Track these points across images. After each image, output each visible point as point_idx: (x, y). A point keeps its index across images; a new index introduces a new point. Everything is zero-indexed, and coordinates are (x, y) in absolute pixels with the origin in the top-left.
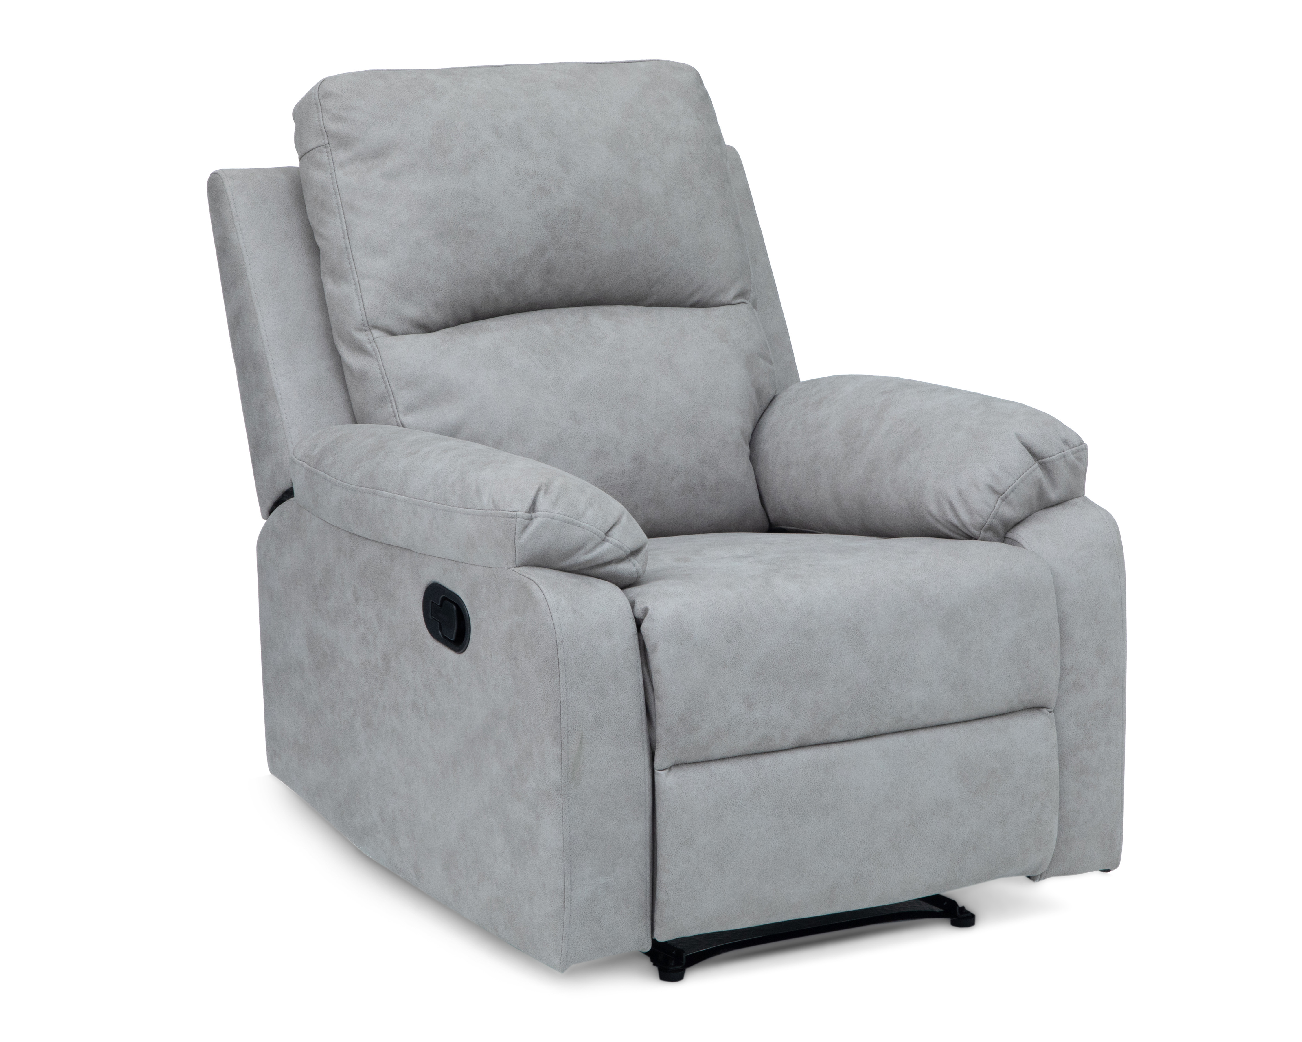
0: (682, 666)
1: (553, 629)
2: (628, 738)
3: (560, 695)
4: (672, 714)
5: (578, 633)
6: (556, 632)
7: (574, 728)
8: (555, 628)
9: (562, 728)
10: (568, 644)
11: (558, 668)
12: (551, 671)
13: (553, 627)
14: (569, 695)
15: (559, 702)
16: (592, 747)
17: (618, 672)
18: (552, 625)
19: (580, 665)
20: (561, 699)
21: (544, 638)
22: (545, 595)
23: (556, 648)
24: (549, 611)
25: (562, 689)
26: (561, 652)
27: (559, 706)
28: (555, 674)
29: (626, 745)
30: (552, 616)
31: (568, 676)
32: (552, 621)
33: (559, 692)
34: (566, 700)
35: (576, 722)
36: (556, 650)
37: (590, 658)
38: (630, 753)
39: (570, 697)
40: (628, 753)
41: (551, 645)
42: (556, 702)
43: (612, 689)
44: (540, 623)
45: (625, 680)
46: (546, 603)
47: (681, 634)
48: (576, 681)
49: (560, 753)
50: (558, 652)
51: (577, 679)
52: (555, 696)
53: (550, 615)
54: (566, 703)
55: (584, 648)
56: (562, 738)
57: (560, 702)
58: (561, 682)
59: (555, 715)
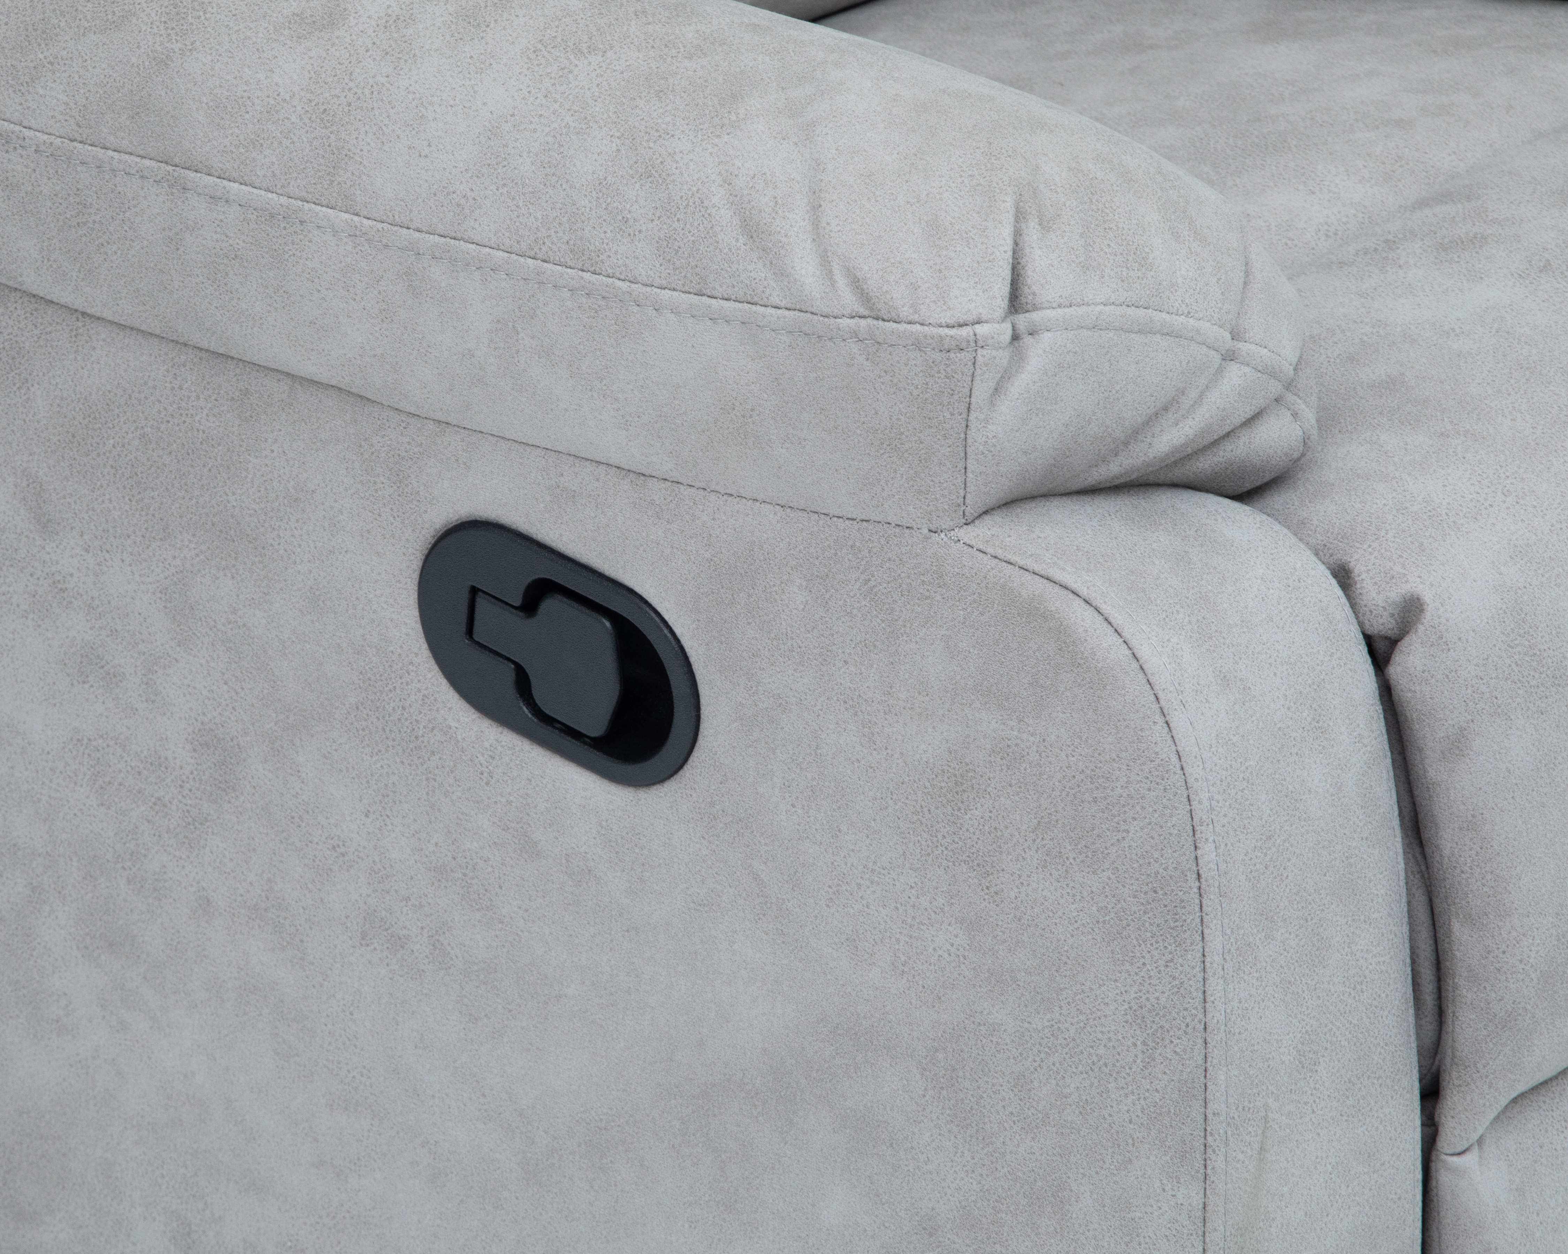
0: (1546, 790)
1: (1179, 772)
2: (1378, 1079)
3: (1205, 1001)
4: (1521, 966)
5: (1247, 764)
6: (1191, 781)
7: (1246, 1104)
8: (1182, 769)
9: (1210, 1116)
10: (1225, 815)
11: (1197, 909)
12: (1172, 925)
13: (1178, 766)
14: (1231, 996)
15: (1203, 1026)
16: (1291, 1152)
17: (1352, 861)
18: (1174, 759)
19: (1262, 877)
20: (1209, 1016)
21: (1143, 808)
22: (1133, 643)
23: (1190, 839)
24: (1155, 706)
25: (1212, 982)
26: (1207, 852)
27: (1200, 1041)
28: (1188, 933)
29: (1373, 1103)
30: (1167, 723)
31: (1229, 932)
32: (1170, 741)
33: (1200, 995)
34: (1223, 1017)
35: (1253, 1081)
36: (1193, 848)
37: (1284, 841)
38: (1381, 1128)
39: (1235, 1004)
40: (1377, 1129)
41: (1172, 831)
42: (1190, 1030)
43: (1339, 929)
44: (1123, 755)
45: (1370, 881)
46: (1141, 675)
47: (1537, 675)
48: (1251, 939)
49: (1201, 1202)
50: (1199, 852)
51: (1255, 931)
52: (1186, 1009)
53: (1160, 721)
54: (1223, 1027)
55: (1268, 812)
56: (1209, 1150)
57: (1205, 1028)
58: (1208, 959)
59: (1185, 1076)
